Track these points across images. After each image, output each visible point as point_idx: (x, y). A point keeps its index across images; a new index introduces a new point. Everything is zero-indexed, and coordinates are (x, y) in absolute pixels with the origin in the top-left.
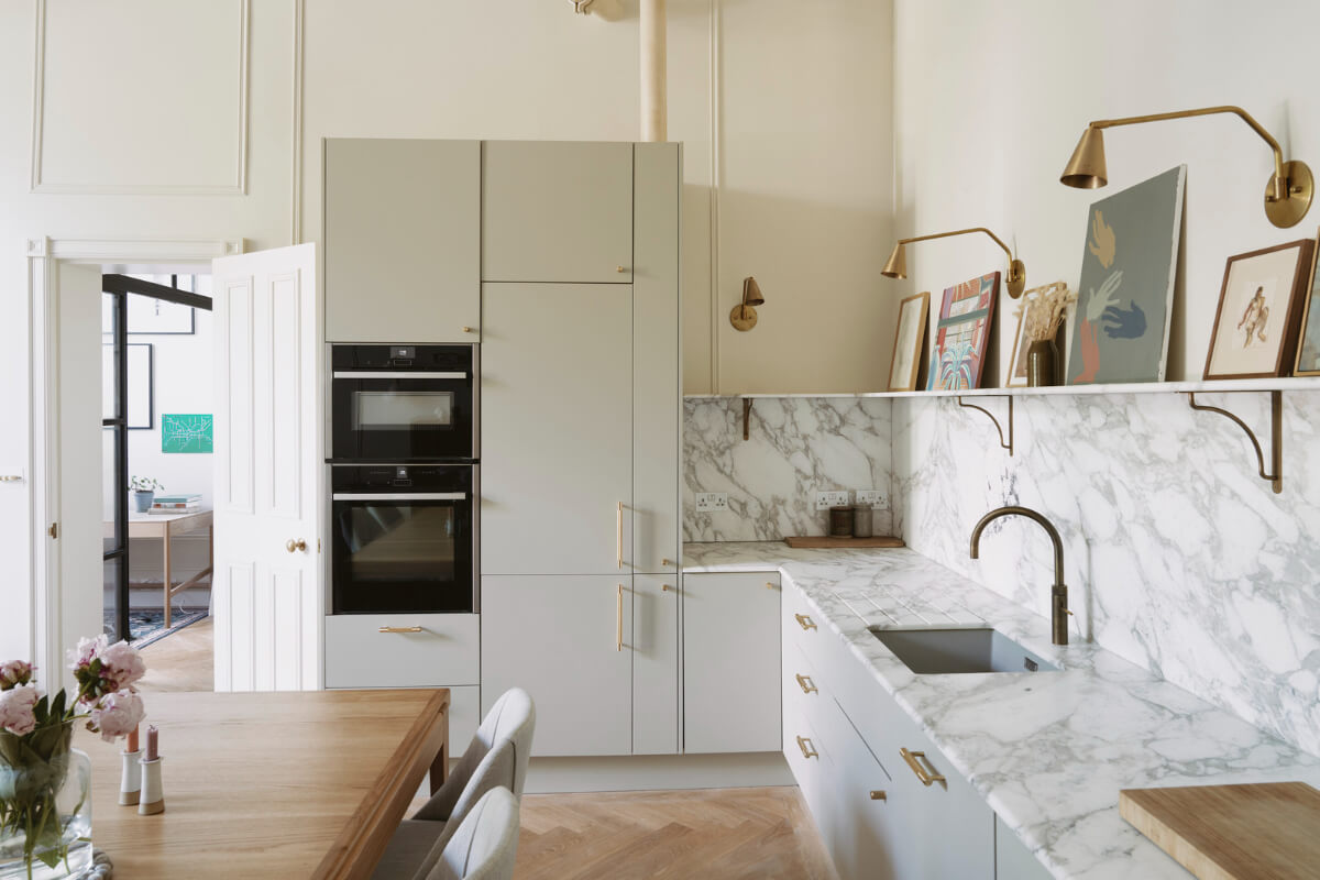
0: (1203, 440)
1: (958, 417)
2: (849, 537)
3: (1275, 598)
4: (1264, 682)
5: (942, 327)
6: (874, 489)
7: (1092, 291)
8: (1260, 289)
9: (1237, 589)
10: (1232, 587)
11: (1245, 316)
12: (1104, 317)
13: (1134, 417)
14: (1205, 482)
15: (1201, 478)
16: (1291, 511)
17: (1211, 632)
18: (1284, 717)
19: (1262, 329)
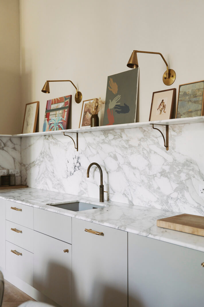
0: (146, 140)
1: (54, 141)
2: (8, 185)
3: (167, 177)
4: (164, 198)
5: (47, 112)
6: (15, 169)
7: (110, 100)
8: (163, 100)
9: (156, 176)
10: (154, 176)
11: (159, 107)
12: (115, 108)
13: (124, 136)
14: (146, 150)
15: (145, 149)
16: (171, 154)
17: (148, 189)
18: (169, 205)
19: (164, 110)
